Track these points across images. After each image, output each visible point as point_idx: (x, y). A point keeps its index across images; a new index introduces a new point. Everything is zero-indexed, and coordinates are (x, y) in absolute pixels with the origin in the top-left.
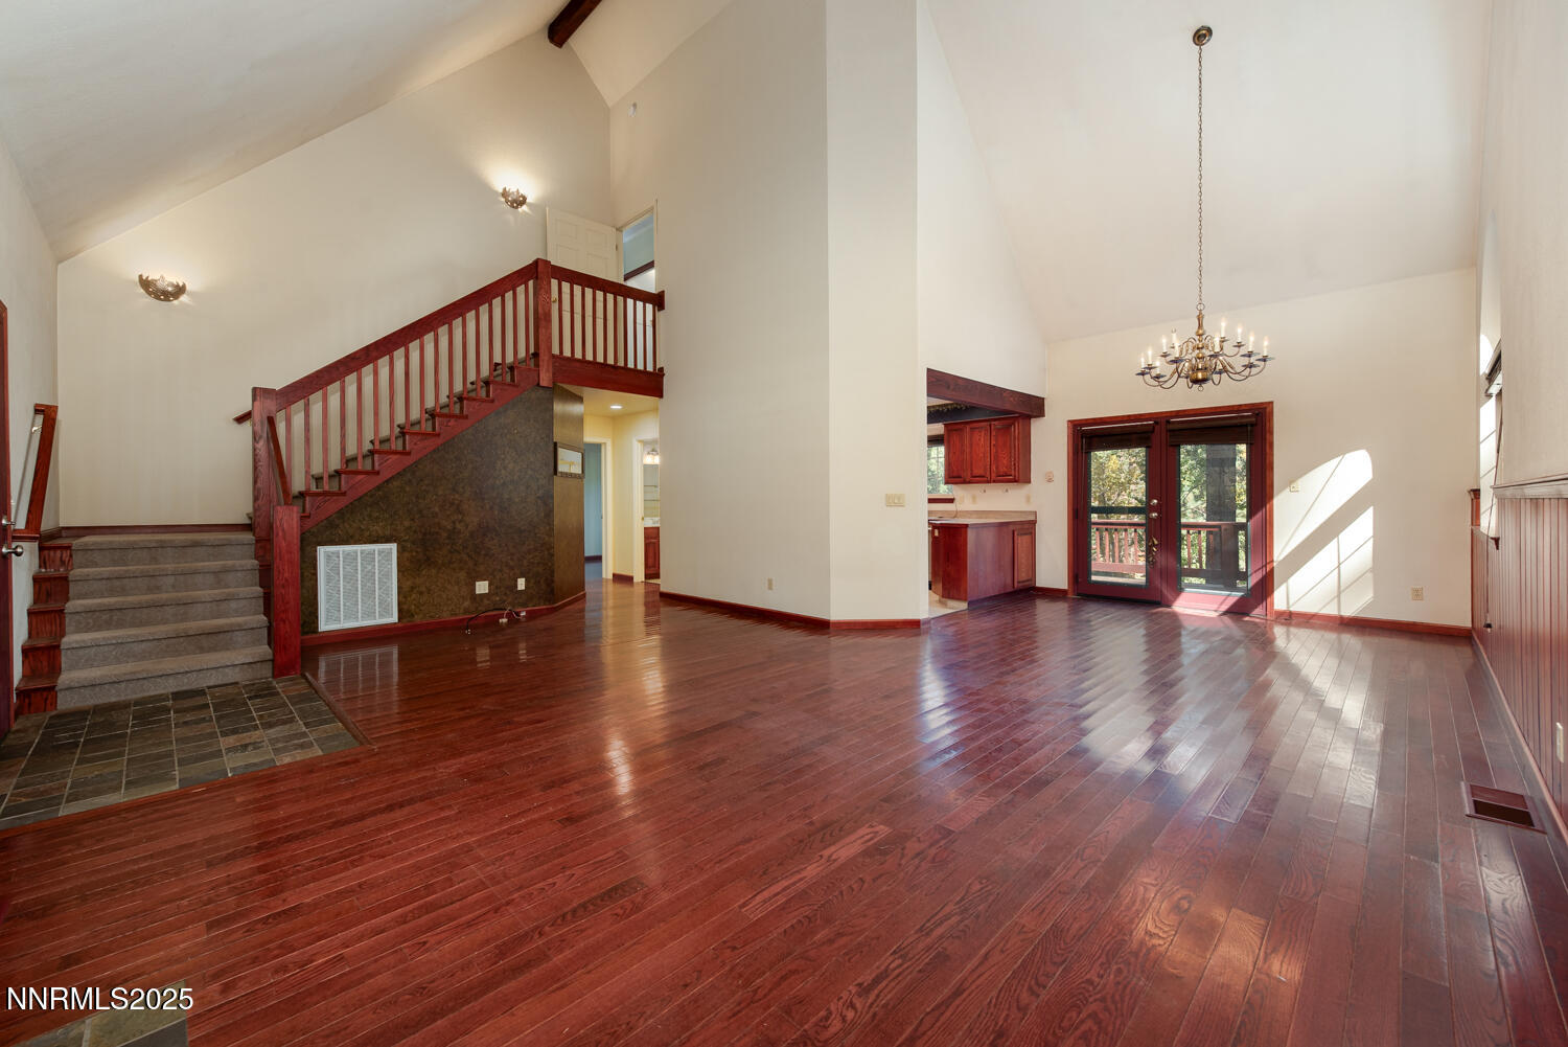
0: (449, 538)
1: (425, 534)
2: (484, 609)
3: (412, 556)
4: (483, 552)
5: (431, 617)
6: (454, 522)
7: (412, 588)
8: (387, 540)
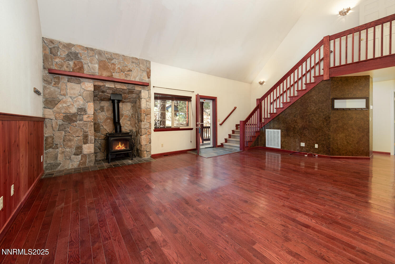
0: (293, 129)
1: (287, 128)
2: (303, 151)
3: (284, 133)
4: (303, 134)
5: (289, 149)
6: (295, 125)
7: (284, 141)
8: (278, 129)
